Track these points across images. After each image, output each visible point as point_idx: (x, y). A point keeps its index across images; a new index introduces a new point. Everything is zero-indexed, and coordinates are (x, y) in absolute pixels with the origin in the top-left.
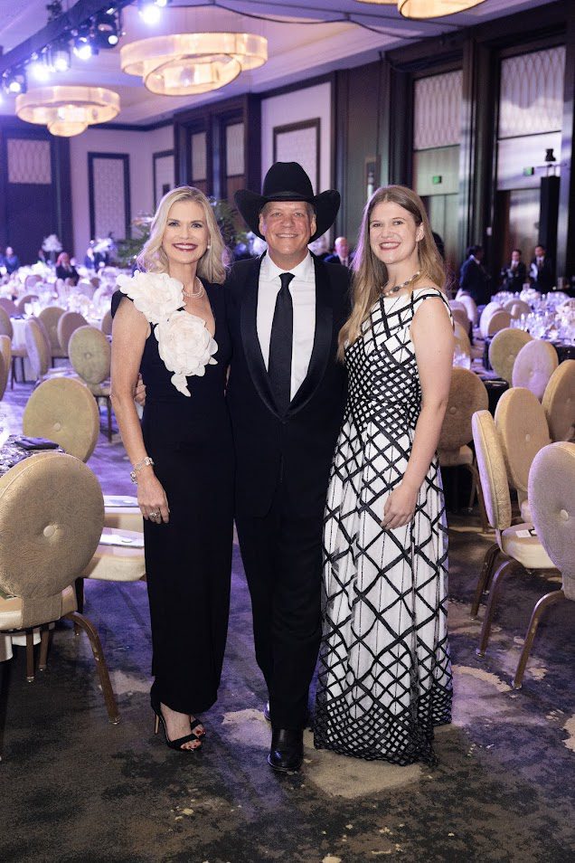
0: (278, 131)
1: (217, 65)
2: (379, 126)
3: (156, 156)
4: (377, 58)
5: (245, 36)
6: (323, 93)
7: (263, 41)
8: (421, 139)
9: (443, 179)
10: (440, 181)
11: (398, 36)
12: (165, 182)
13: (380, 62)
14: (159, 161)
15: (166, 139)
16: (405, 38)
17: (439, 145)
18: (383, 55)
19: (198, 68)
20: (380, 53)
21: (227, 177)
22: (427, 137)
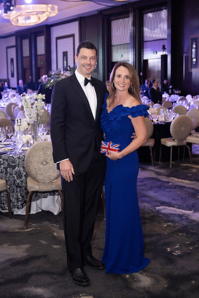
0: (58, 38)
1: (39, 15)
2: (98, 37)
3: (7, 48)
4: (97, 13)
5: (50, 5)
6: (76, 25)
7: (56, 7)
8: (114, 41)
9: (123, 56)
10: (122, 56)
11: (105, 5)
12: (12, 57)
13: (98, 14)
14: (9, 50)
15: (12, 41)
16: (107, 6)
17: (121, 43)
18: (99, 12)
19: (32, 17)
20: (98, 11)
21: (37, 55)
22: (116, 41)
